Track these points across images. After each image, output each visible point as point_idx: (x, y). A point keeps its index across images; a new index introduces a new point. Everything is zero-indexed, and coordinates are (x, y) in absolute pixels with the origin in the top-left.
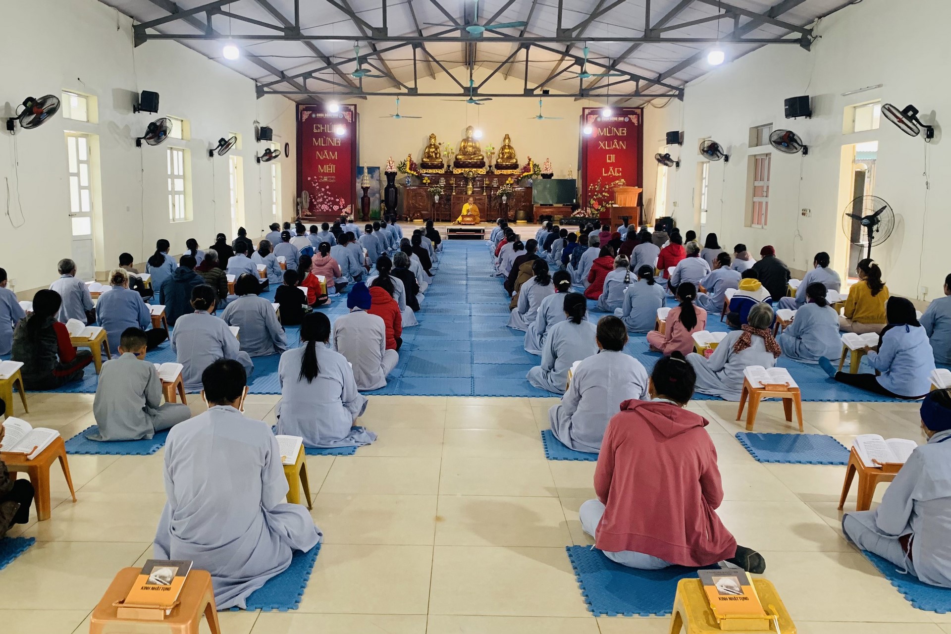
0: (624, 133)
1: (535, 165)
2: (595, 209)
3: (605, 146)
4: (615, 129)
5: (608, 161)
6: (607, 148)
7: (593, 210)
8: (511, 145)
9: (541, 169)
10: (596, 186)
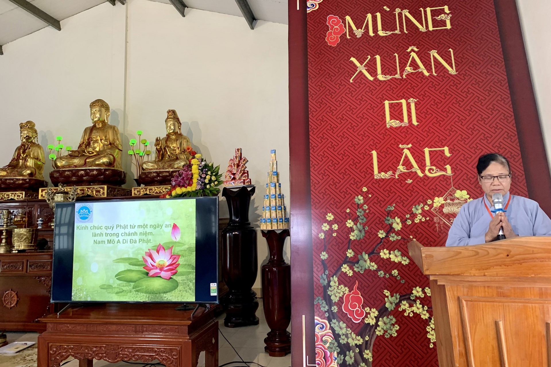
0: (444, 23)
1: (206, 166)
2: (350, 325)
3: (373, 71)
4: (406, 13)
5: (391, 123)
6: (381, 77)
7: (341, 328)
8: (184, 131)
9: (222, 179)
10: (350, 224)
